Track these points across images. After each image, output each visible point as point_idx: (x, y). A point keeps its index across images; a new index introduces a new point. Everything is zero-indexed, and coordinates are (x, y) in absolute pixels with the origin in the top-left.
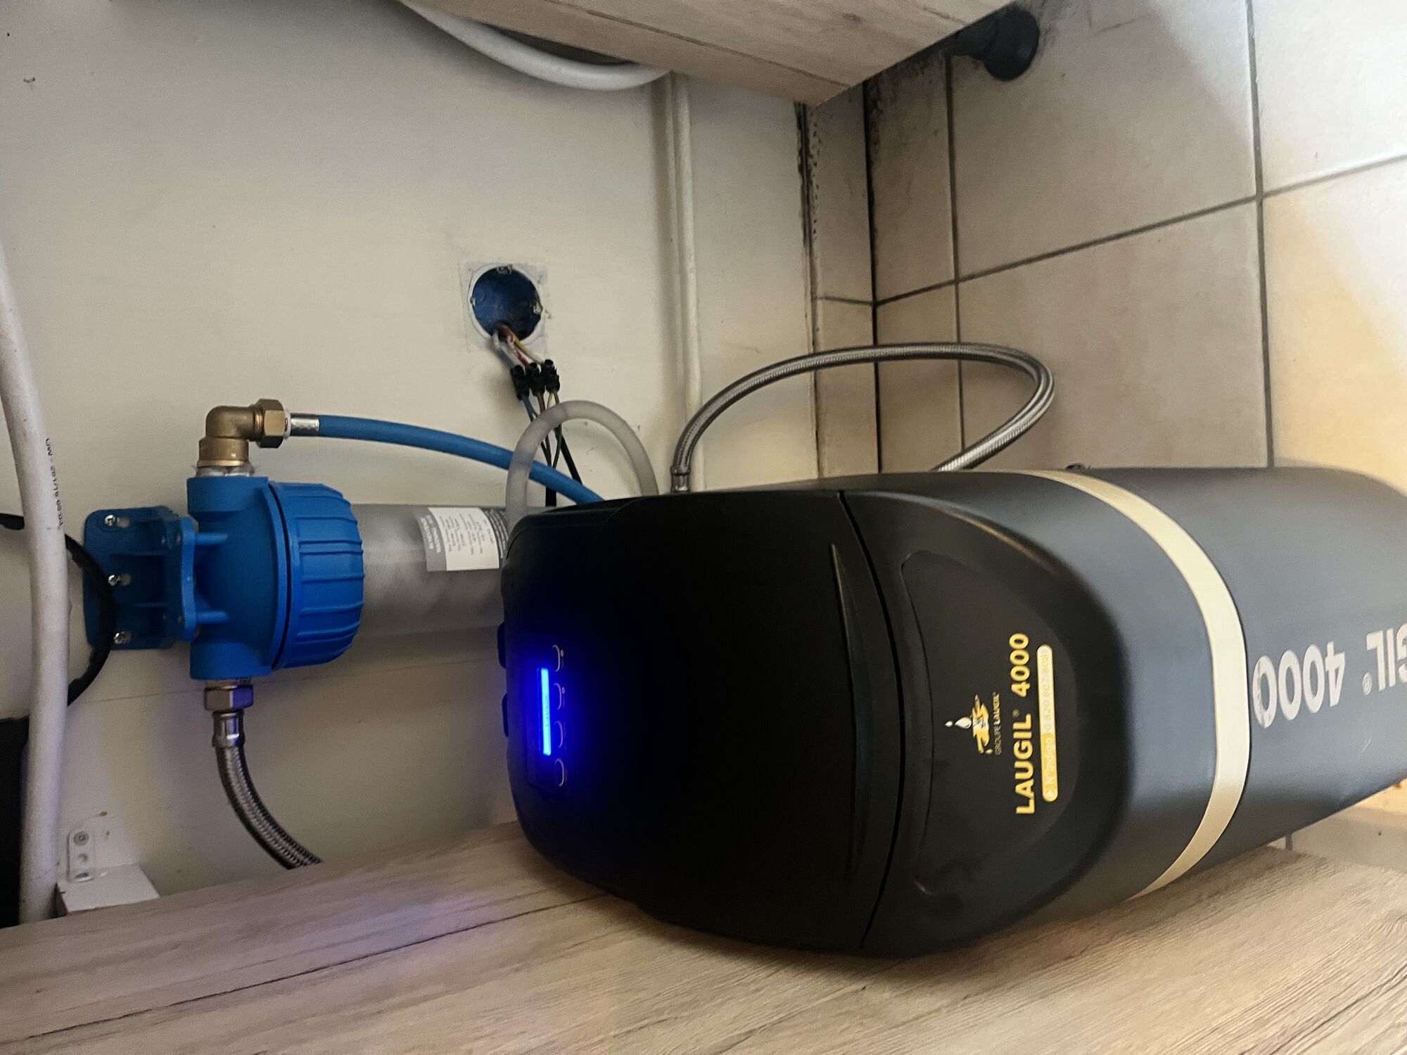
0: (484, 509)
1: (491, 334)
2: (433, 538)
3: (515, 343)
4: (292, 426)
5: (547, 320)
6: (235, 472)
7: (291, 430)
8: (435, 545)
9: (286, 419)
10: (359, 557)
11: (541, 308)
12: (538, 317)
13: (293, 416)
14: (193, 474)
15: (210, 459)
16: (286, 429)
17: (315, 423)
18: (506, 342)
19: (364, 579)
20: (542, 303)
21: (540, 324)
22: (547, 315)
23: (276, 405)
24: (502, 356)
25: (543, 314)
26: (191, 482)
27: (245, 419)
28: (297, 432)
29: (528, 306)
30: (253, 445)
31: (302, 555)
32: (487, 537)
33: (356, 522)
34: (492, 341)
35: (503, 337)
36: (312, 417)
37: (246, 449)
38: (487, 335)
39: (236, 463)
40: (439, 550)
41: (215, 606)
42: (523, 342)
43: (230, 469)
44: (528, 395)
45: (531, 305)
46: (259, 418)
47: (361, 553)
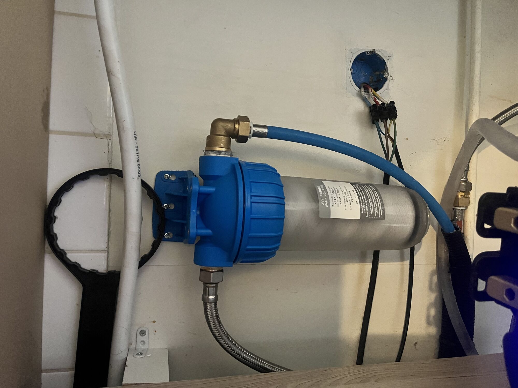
0: (352, 184)
1: (360, 88)
2: (324, 199)
3: (373, 93)
4: (254, 131)
5: (391, 80)
6: (222, 154)
7: (253, 134)
8: (325, 202)
9: (251, 127)
10: (282, 206)
11: (388, 74)
12: (386, 79)
13: (255, 126)
14: (203, 154)
15: (211, 147)
16: (250, 133)
17: (266, 130)
18: (368, 93)
19: (285, 219)
20: (389, 72)
21: (387, 83)
22: (391, 78)
23: (246, 119)
24: (365, 100)
25: (389, 78)
26: (201, 159)
27: (230, 126)
28: (256, 135)
29: (380, 74)
30: (233, 141)
31: (252, 202)
32: (354, 200)
33: (282, 187)
34: (361, 92)
35: (366, 90)
36: (264, 127)
37: (229, 143)
38: (358, 89)
39: (223, 149)
40: (327, 206)
41: (207, 227)
42: (377, 92)
43: (220, 152)
44: (378, 122)
45: (382, 73)
46: (237, 126)
47: (284, 204)
